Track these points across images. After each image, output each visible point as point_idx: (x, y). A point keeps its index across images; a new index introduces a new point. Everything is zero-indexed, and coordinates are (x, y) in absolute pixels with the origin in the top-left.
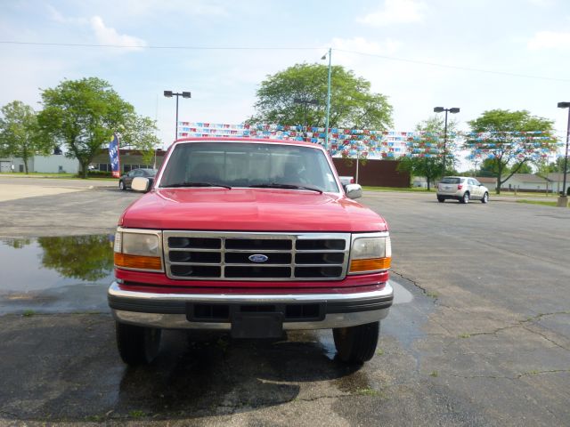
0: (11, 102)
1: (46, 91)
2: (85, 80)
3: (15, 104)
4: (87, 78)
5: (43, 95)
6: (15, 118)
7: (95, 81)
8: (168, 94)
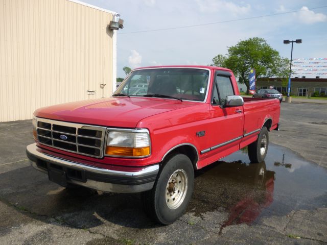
0: (217, 56)
1: (230, 48)
2: (251, 39)
3: (219, 56)
4: (252, 38)
5: (229, 50)
6: (219, 64)
7: (256, 39)
8: (286, 42)
